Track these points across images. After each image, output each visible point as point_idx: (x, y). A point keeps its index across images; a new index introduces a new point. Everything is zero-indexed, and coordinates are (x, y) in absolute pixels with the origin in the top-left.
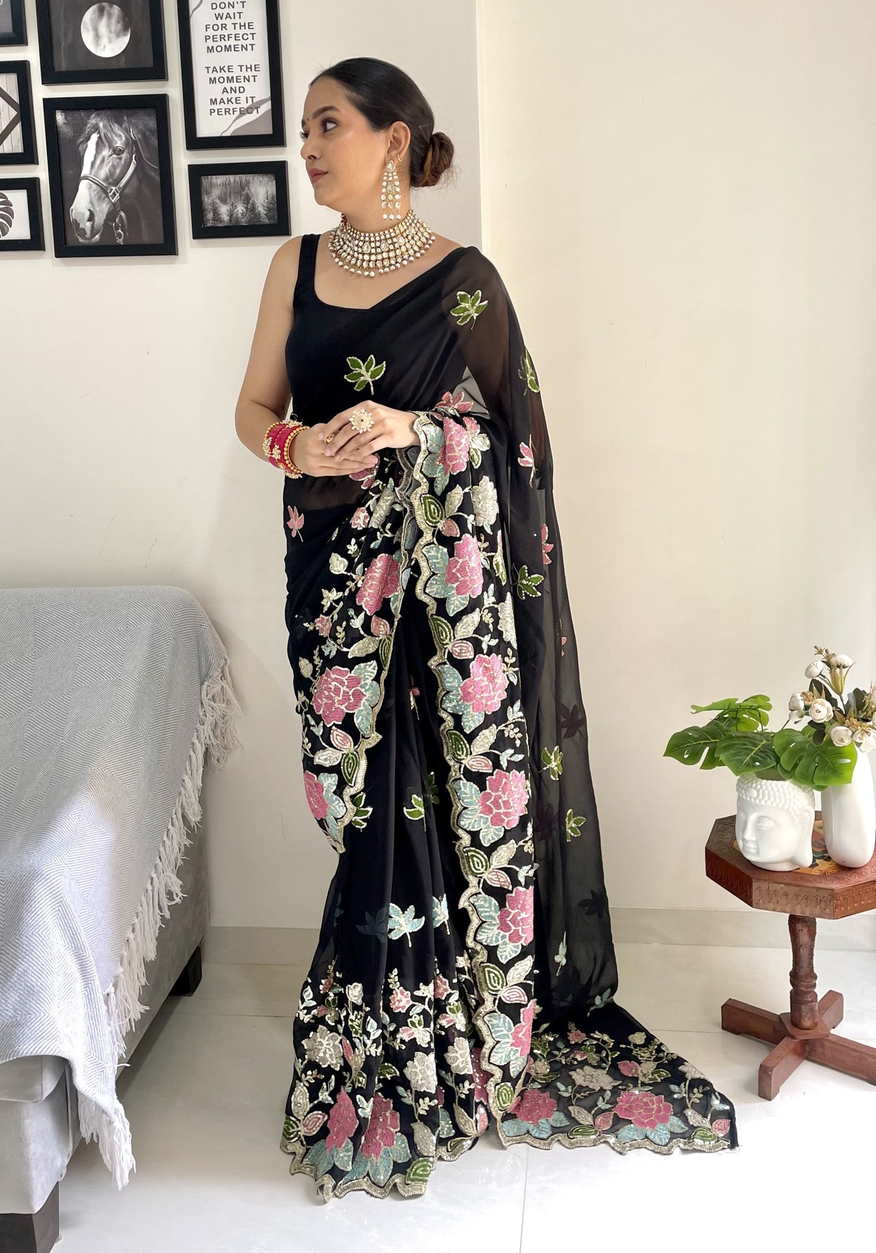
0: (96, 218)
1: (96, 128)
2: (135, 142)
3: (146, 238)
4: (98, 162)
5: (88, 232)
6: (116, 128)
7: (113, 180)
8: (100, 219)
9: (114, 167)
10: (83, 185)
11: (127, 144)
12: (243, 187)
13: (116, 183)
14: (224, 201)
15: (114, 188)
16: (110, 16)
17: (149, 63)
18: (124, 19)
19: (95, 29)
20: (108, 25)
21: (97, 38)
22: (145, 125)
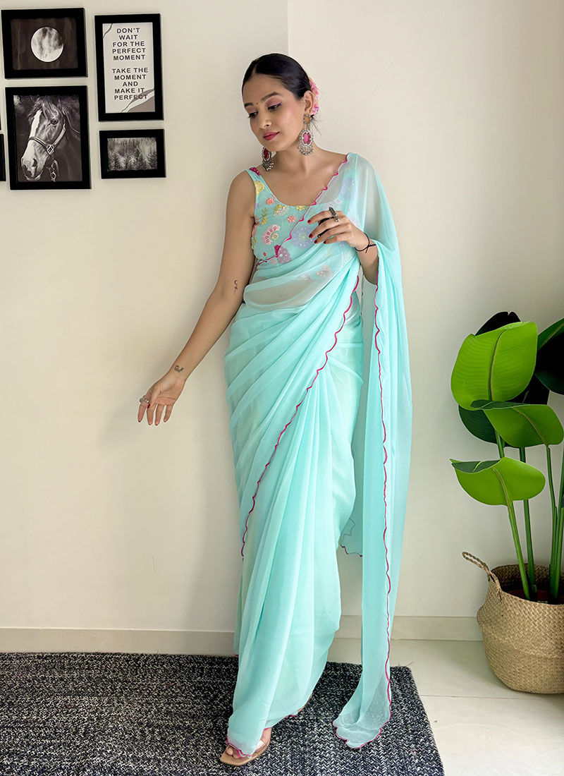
0: (38, 165)
1: (40, 107)
2: (65, 116)
3: (71, 178)
4: (40, 129)
5: (33, 174)
6: (53, 106)
7: (49, 140)
8: (41, 165)
9: (51, 132)
10: (31, 143)
11: (60, 117)
12: (135, 145)
13: (52, 142)
14: (122, 155)
15: (50, 145)
16: (50, 35)
17: (76, 66)
18: (59, 38)
19: (41, 44)
20: (49, 42)
21: (42, 48)
22: (72, 105)
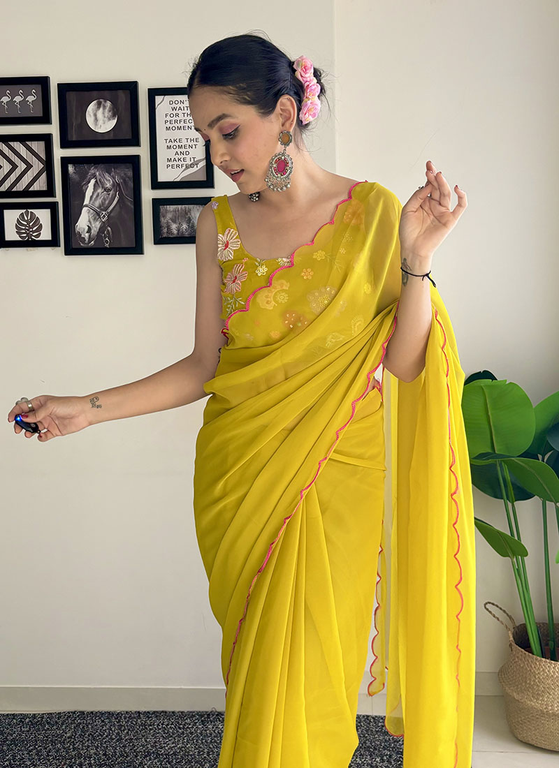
0: (92, 231)
1: (94, 176)
2: (118, 185)
3: (124, 244)
4: (95, 197)
5: (87, 240)
6: (107, 176)
7: (103, 207)
8: (95, 231)
9: (105, 199)
10: (85, 209)
11: (113, 185)
12: (186, 212)
13: (106, 209)
14: (174, 222)
15: (104, 213)
16: (104, 107)
17: (129, 136)
18: (113, 110)
19: (95, 115)
20: (103, 113)
21: (96, 120)
22: (125, 174)
